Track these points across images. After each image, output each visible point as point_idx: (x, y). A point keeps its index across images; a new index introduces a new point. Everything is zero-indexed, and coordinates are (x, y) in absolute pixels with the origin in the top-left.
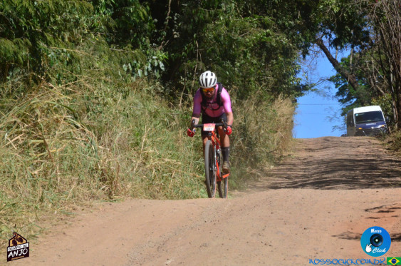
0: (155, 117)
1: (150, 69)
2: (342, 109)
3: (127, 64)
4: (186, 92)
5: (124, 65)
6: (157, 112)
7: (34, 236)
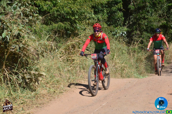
1: (121, 33)
3: (114, 32)
4: (134, 41)
5: (113, 32)
6: (120, 48)
7: (62, 92)
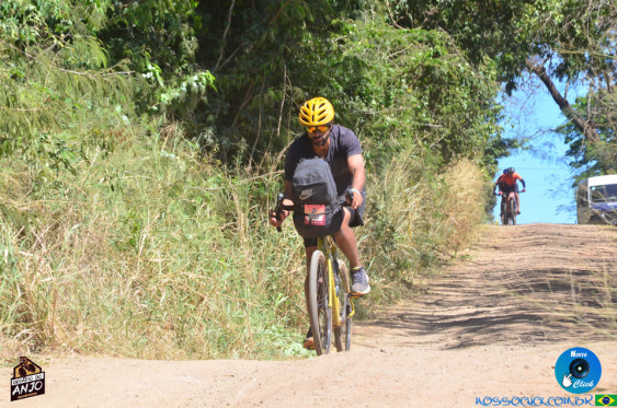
0: (172, 195)
2: (574, 177)
4: (260, 146)
